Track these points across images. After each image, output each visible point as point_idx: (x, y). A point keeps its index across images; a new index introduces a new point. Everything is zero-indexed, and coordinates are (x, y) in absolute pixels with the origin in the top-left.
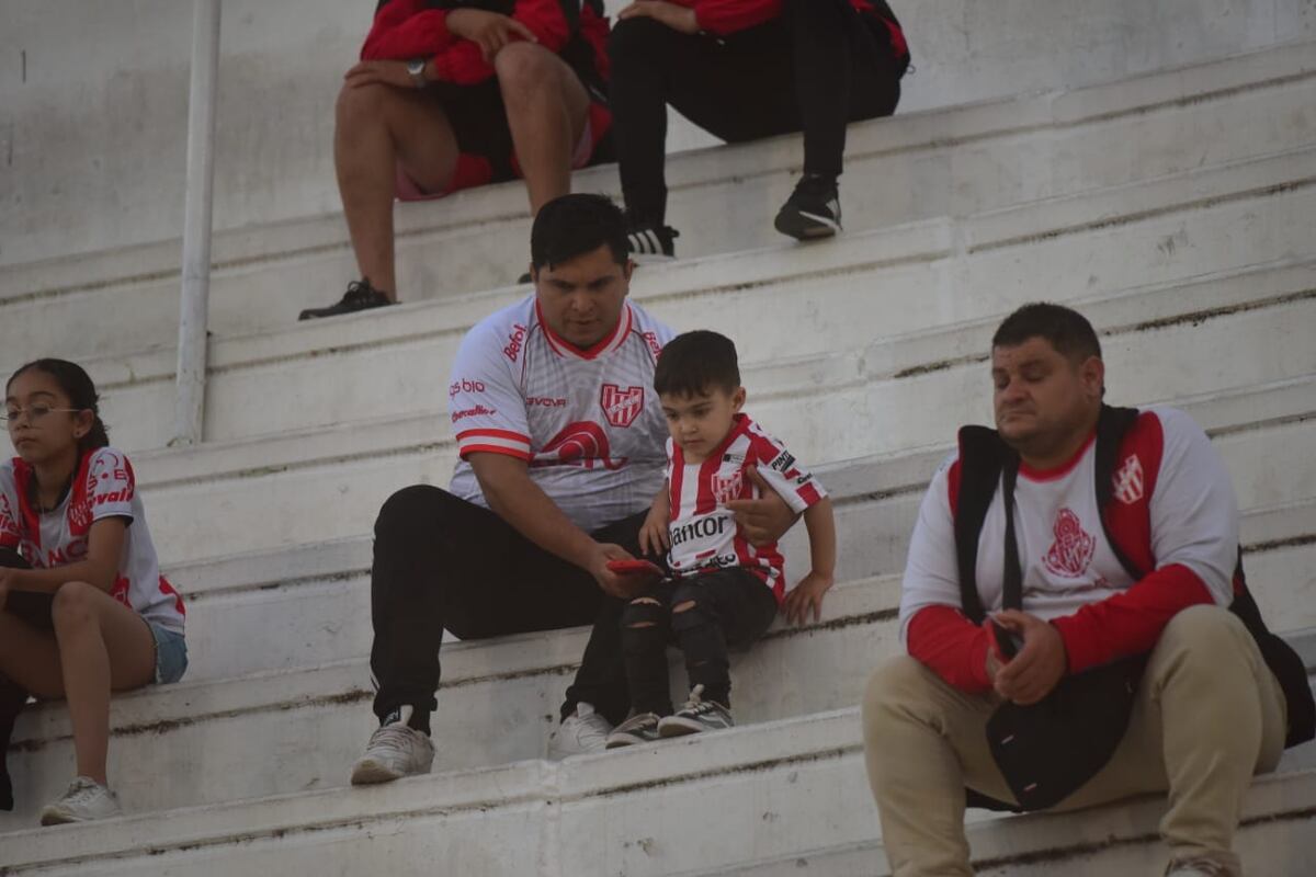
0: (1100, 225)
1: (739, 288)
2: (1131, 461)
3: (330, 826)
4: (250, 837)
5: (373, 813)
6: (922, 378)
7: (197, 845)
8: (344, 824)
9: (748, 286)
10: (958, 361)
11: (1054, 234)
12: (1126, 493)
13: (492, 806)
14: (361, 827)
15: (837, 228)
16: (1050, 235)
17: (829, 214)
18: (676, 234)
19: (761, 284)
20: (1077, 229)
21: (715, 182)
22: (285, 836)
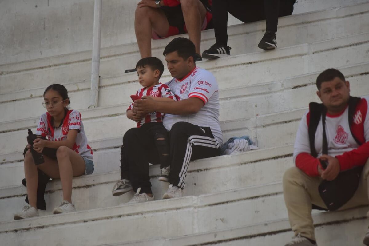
0: (350, 46)
1: (248, 63)
2: (358, 112)
3: (134, 214)
4: (111, 217)
5: (146, 211)
6: (299, 89)
7: (97, 220)
8: (138, 214)
9: (251, 63)
10: (310, 84)
11: (337, 48)
12: (357, 121)
13: (179, 209)
14: (142, 215)
15: (275, 47)
16: (336, 48)
17: (273, 43)
18: (231, 48)
19: (254, 62)
20: (343, 47)
21: (242, 34)
22: (121, 217)
